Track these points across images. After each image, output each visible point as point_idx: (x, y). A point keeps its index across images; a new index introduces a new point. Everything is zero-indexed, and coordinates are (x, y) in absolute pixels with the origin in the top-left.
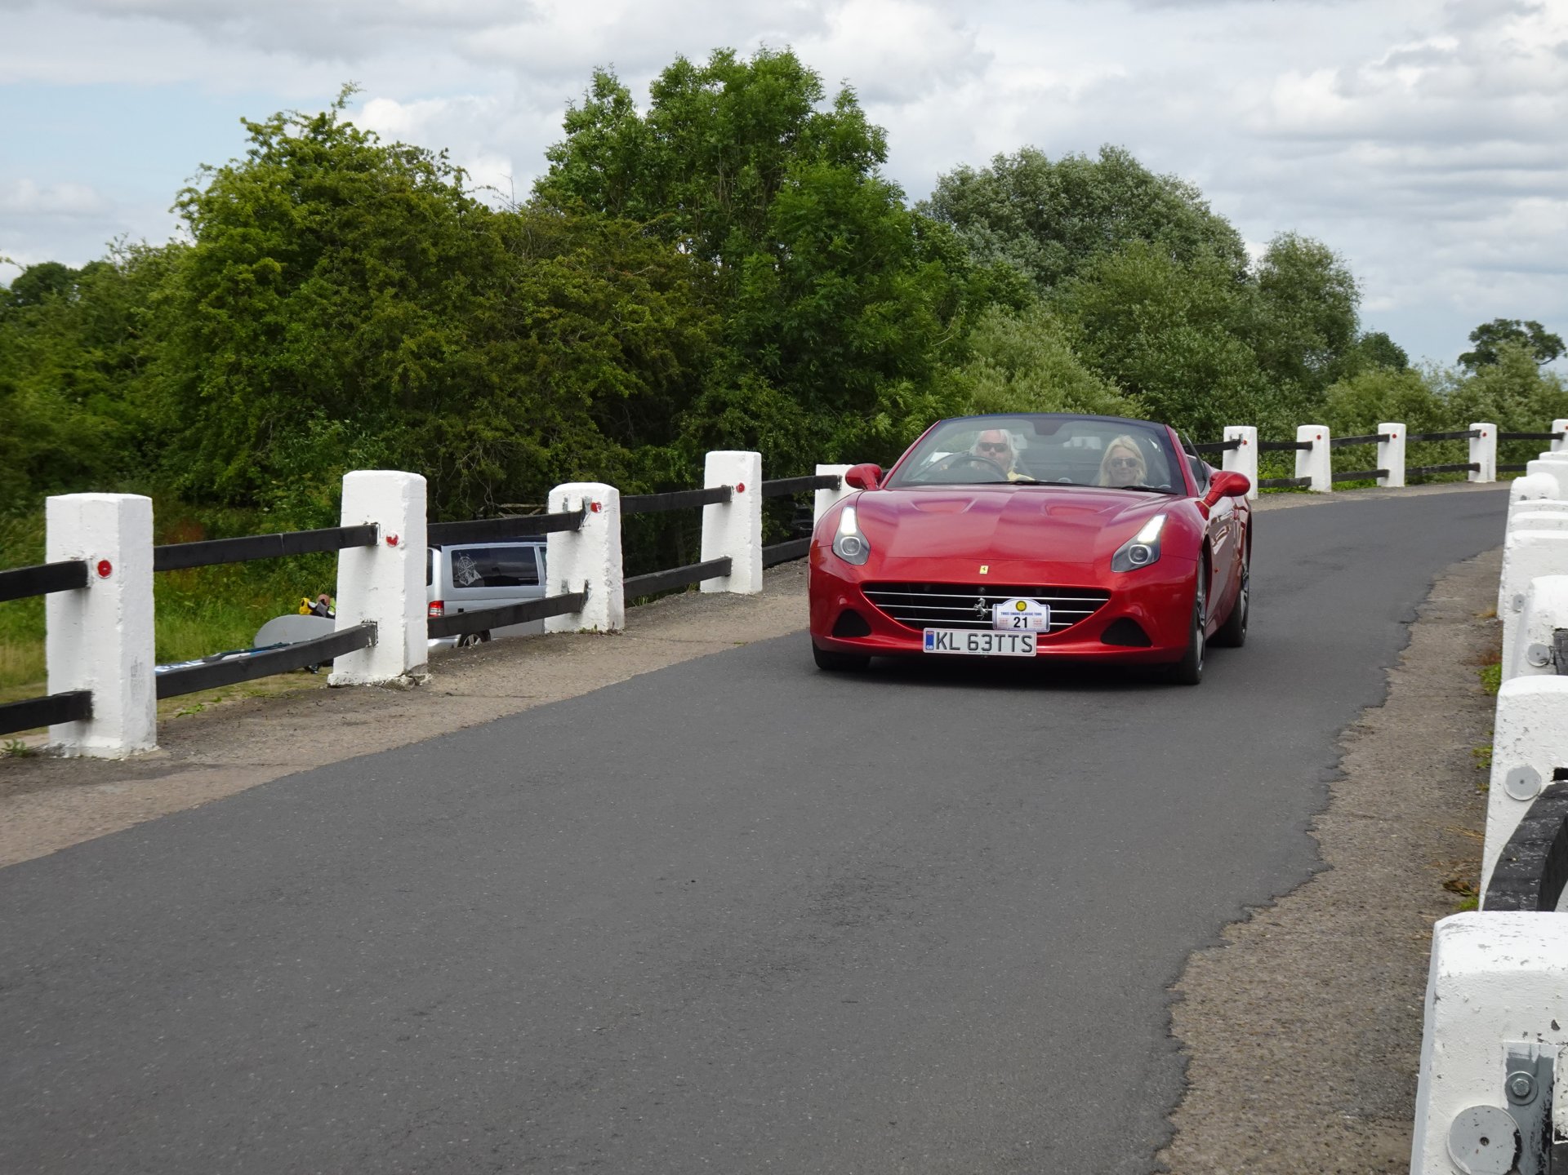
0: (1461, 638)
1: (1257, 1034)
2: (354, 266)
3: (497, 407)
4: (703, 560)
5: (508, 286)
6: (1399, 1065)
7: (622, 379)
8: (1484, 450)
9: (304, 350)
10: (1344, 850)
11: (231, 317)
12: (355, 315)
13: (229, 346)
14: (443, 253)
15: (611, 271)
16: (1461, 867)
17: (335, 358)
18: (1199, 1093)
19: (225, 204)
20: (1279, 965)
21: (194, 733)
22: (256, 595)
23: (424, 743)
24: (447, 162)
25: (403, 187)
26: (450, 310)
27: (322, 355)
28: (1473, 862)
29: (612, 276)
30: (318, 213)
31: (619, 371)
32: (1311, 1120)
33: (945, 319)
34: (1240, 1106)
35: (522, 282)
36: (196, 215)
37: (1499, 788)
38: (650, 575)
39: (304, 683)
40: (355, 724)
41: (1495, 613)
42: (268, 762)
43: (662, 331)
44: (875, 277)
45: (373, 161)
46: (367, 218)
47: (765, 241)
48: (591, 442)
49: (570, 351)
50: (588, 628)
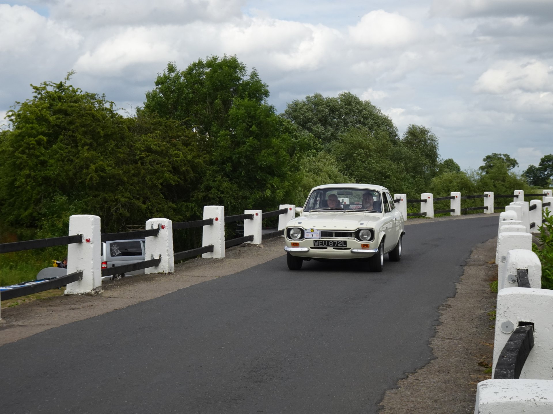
0: (483, 272)
2: (73, 138)
3: (126, 190)
4: (203, 246)
5: (130, 145)
7: (172, 178)
8: (489, 201)
9: (55, 169)
10: (442, 351)
11: (27, 157)
12: (73, 156)
13: (26, 168)
14: (106, 133)
15: (168, 139)
16: (484, 357)
17: (66, 172)
19: (25, 116)
20: (418, 395)
21: (15, 313)
22: (37, 260)
23: (102, 316)
25: (91, 109)
26: (108, 154)
27: (61, 171)
28: (489, 355)
29: (168, 141)
30: (59, 119)
31: (171, 175)
33: (291, 156)
35: (135, 143)
36: (14, 120)
37: (499, 329)
38: (184, 252)
39: (55, 293)
40: (75, 309)
41: (495, 262)
42: (42, 324)
43: (187, 161)
44: (265, 140)
45: (80, 99)
46: (78, 120)
47: (225, 127)
48: (161, 202)
49: (153, 168)
50: (161, 272)
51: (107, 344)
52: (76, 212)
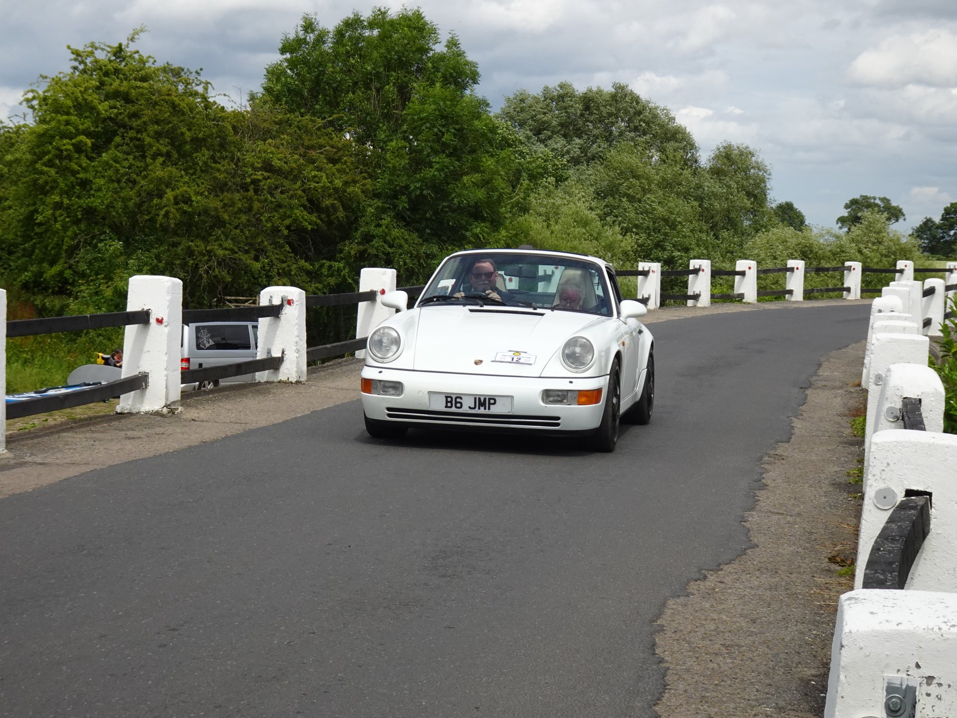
0: (839, 399)
1: (710, 654)
2: (137, 143)
3: (227, 236)
4: (357, 338)
5: (236, 158)
6: (800, 675)
7: (308, 220)
8: (854, 279)
9: (105, 195)
11: (57, 173)
12: (137, 175)
13: (55, 192)
14: (195, 136)
15: (302, 150)
16: (839, 547)
17: (123, 201)
18: (673, 691)
19: (55, 100)
20: (724, 609)
21: (29, 442)
22: (69, 352)
23: (179, 453)
24: (199, 78)
25: (170, 92)
26: (198, 172)
27: (115, 200)
28: (846, 544)
29: (302, 153)
30: (115, 107)
31: (305, 213)
32: (744, 710)
33: (514, 187)
34: (699, 701)
35: (245, 155)
36: (36, 107)
37: (870, 501)
38: (324, 346)
39: (99, 409)
40: (133, 438)
41: (861, 383)
42: (77, 462)
43: (333, 189)
44: (470, 157)
45: (151, 75)
46: (146, 112)
47: (401, 133)
48: (286, 258)
49: (275, 200)
50: (283, 380)
51: (189, 502)
52: (140, 271)
